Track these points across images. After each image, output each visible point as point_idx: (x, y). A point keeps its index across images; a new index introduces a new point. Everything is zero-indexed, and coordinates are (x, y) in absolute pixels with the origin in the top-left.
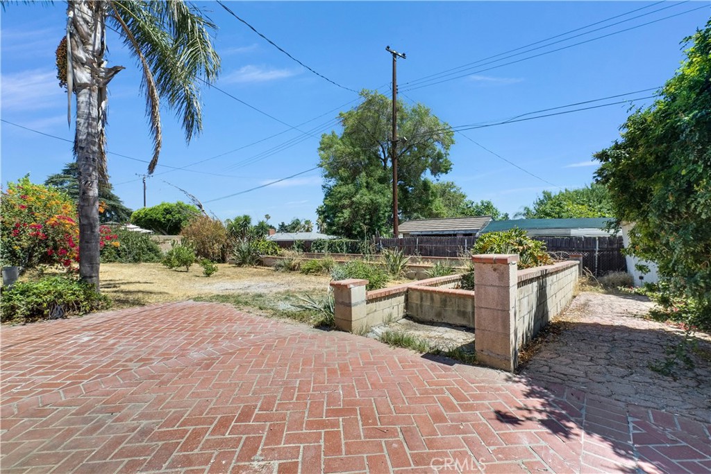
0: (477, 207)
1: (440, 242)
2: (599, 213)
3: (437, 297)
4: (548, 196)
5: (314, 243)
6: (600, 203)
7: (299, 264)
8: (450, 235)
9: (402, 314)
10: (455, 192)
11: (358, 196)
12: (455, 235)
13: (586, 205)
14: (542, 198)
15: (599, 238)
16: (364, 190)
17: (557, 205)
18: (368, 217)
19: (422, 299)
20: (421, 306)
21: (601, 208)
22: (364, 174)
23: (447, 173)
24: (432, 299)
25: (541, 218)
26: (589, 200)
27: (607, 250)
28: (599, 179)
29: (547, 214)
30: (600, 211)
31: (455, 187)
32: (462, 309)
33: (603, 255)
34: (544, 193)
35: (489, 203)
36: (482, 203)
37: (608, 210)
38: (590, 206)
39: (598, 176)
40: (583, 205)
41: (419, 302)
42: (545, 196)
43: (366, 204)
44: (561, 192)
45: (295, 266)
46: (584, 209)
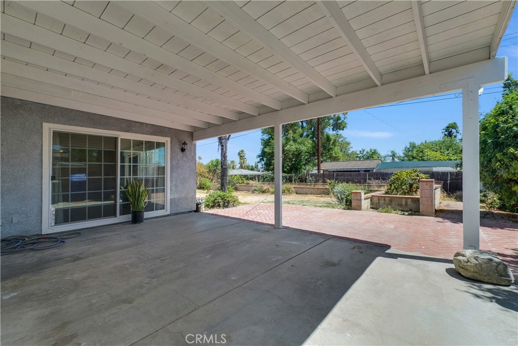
0: (368, 153)
1: (351, 175)
2: (447, 157)
3: (387, 199)
4: (413, 146)
5: (262, 177)
6: (448, 150)
7: (268, 189)
8: (356, 171)
9: (369, 207)
10: (342, 141)
11: (288, 146)
12: (359, 171)
13: (439, 152)
14: (408, 146)
15: (450, 173)
16: (291, 142)
17: (421, 152)
18: (294, 159)
19: (379, 200)
20: (379, 203)
21: (448, 153)
22: (291, 132)
23: (343, 130)
24: (385, 200)
25: (410, 160)
26: (441, 148)
27: (455, 179)
28: (446, 133)
29: (414, 158)
30: (448, 155)
31: (342, 137)
32: (400, 203)
33: (452, 182)
34: (410, 143)
35: (375, 150)
36: (371, 150)
37: (453, 155)
38: (441, 152)
39: (446, 131)
40: (436, 151)
41: (377, 202)
42: (410, 146)
43: (293, 151)
44: (422, 143)
45: (266, 190)
46: (438, 154)
